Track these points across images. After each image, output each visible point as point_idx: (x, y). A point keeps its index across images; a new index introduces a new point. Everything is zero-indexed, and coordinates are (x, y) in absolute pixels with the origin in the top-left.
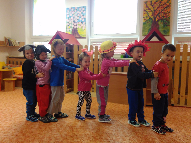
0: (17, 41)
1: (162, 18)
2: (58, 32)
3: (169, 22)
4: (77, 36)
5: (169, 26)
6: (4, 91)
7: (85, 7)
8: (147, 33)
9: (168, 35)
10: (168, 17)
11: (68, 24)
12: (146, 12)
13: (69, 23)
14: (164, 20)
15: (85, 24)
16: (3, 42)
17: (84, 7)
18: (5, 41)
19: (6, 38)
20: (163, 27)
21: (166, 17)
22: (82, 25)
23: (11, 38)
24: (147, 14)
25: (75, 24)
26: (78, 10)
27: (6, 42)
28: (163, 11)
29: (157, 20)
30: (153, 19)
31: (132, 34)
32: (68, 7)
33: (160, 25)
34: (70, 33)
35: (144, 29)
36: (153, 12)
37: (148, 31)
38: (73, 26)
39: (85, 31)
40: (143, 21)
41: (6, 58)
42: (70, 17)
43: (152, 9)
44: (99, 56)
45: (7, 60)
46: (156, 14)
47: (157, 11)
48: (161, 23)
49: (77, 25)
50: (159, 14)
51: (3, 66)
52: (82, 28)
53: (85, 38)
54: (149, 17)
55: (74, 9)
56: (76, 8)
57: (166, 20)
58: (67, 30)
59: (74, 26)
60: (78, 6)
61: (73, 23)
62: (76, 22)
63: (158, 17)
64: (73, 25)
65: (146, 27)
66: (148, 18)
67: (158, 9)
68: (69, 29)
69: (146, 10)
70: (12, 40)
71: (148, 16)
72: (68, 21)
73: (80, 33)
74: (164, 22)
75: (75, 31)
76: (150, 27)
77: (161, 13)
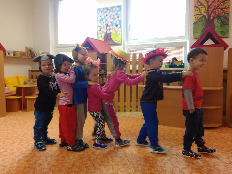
0: (41, 52)
1: (219, 15)
2: (88, 38)
3: (228, 20)
4: (111, 43)
5: (228, 25)
6: (26, 111)
7: (120, 7)
8: (199, 35)
9: (226, 36)
10: (227, 14)
11: (99, 29)
12: (198, 8)
13: (100, 27)
14: (222, 18)
15: (120, 27)
16: (25, 53)
17: (118, 6)
18: (27, 51)
19: (28, 49)
20: (220, 27)
21: (224, 14)
22: (116, 29)
23: (33, 48)
24: (199, 11)
25: (108, 28)
26: (111, 10)
27: (27, 53)
28: (219, 7)
29: (211, 18)
30: (207, 17)
31: (180, 37)
32: (99, 8)
33: (215, 24)
34: (102, 39)
35: (195, 31)
36: (207, 8)
37: (201, 33)
38: (105, 31)
39: (120, 36)
40: (193, 20)
41: (28, 72)
42: (102, 20)
43: (206, 5)
44: (137, 66)
45: (29, 74)
46: (210, 11)
47: (212, 7)
48: (217, 21)
49: (110, 29)
50: (215, 10)
51: (25, 82)
52: (116, 33)
53: (120, 44)
54: (202, 14)
55: (107, 9)
56: (109, 9)
57: (224, 18)
58: (98, 36)
59: (107, 30)
60: (112, 6)
61: (105, 27)
62: (110, 25)
63: (213, 14)
64: (105, 29)
65: (198, 28)
66: (200, 16)
67: (214, 4)
68: (101, 34)
69: (197, 5)
70: (35, 51)
71: (200, 13)
72: (100, 24)
73: (114, 38)
74: (221, 20)
75: (108, 37)
76: (203, 27)
77: (217, 8)
